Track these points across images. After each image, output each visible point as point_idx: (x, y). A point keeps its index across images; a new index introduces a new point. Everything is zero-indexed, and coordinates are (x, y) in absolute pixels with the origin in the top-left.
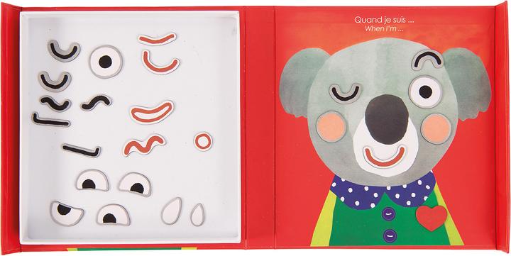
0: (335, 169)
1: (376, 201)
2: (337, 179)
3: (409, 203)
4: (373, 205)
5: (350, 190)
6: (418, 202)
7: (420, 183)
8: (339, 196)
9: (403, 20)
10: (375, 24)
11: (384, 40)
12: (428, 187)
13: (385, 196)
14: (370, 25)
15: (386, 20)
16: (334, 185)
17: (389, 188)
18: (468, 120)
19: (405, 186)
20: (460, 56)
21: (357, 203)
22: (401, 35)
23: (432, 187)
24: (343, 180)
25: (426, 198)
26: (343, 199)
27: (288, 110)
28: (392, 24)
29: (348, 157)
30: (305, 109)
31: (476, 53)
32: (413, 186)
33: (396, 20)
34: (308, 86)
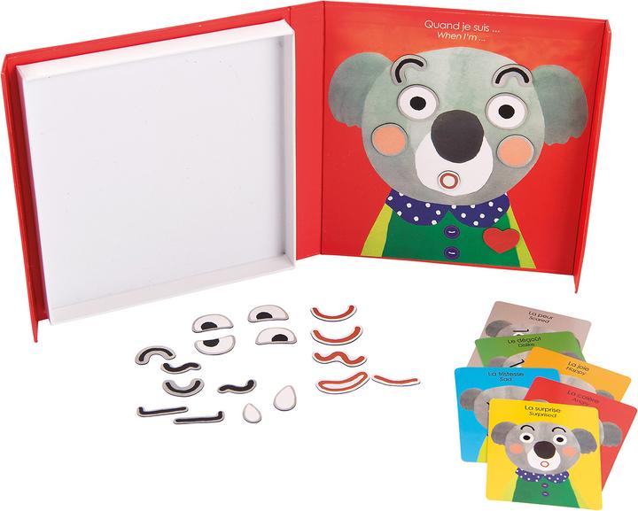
0: (392, 183)
1: (438, 218)
2: (394, 193)
3: (476, 223)
4: (434, 222)
5: (409, 205)
6: (487, 223)
7: (491, 204)
8: (395, 210)
9: (486, 28)
10: (450, 31)
11: (460, 49)
12: (500, 210)
13: (449, 215)
14: (444, 31)
15: (464, 27)
16: (390, 198)
17: (454, 207)
18: (557, 146)
19: (473, 207)
20: (554, 75)
21: (416, 219)
22: (483, 45)
23: (505, 210)
24: (401, 195)
25: (496, 220)
26: (400, 213)
27: (338, 118)
28: (472, 31)
29: (409, 172)
30: (359, 118)
31: (575, 72)
32: (483, 207)
33: (476, 27)
34: (364, 95)
